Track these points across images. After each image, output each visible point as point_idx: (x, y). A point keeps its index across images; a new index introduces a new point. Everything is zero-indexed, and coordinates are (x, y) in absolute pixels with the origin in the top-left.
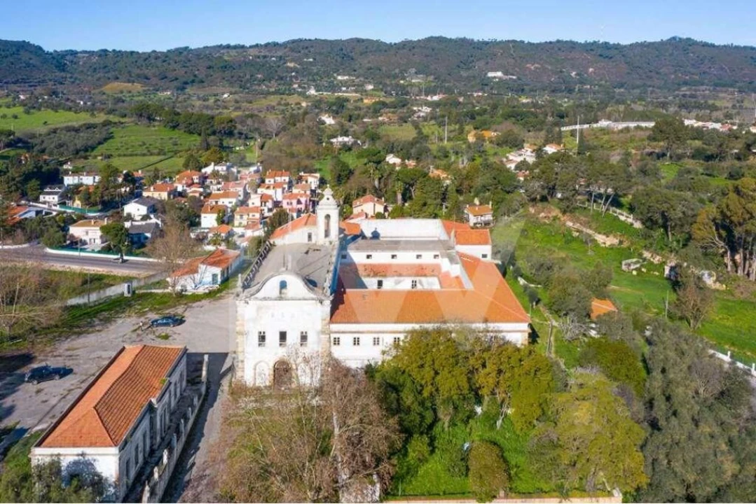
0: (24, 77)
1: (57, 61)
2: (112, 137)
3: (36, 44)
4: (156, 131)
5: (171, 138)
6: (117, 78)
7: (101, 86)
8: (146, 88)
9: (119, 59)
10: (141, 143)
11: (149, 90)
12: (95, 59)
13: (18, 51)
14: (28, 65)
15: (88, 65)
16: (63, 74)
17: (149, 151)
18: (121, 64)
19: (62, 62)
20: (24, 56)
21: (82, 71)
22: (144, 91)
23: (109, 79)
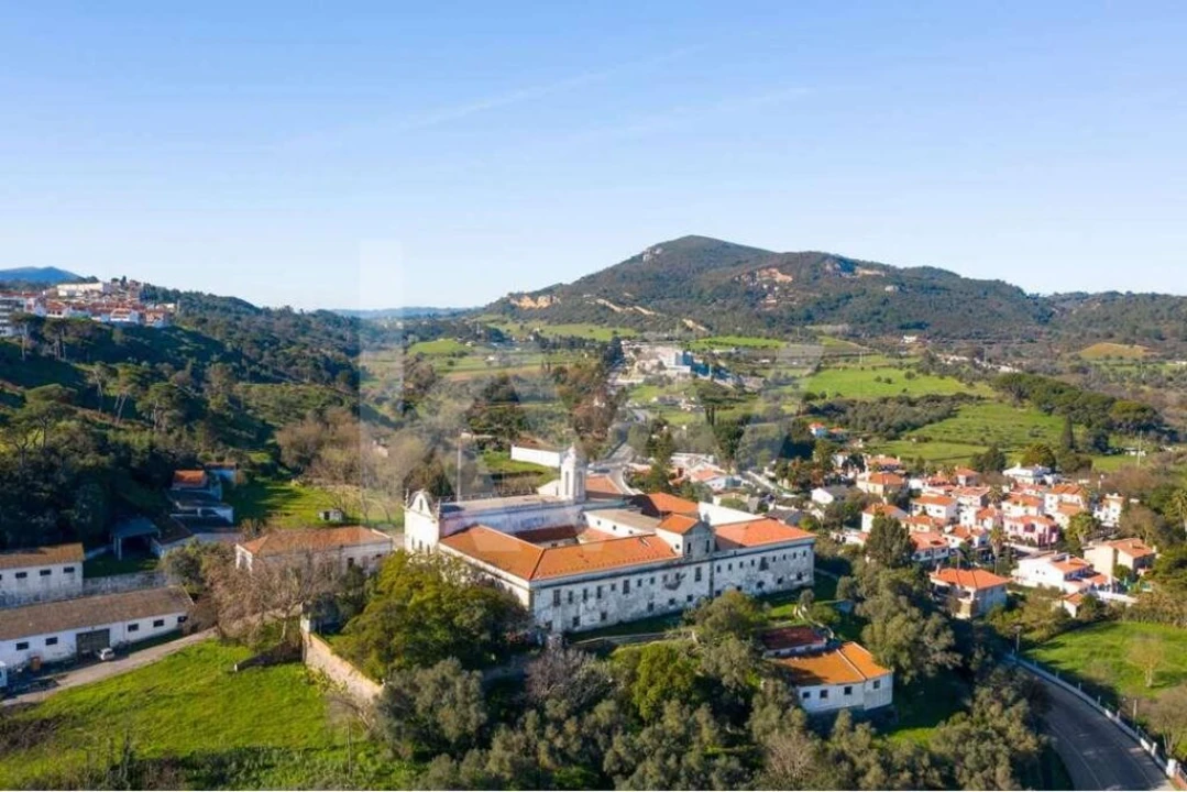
0: (982, 331)
1: (1042, 309)
2: (955, 416)
3: (1014, 284)
4: (1021, 413)
5: (1036, 426)
6: (1111, 336)
7: (1080, 348)
8: (1149, 354)
9: (1130, 306)
11: (1153, 356)
12: (1095, 306)
13: (986, 294)
14: (992, 313)
15: (1083, 316)
16: (1038, 328)
18: (1133, 315)
19: (1045, 312)
20: (992, 300)
21: (1070, 324)
22: (1146, 357)
23: (1098, 336)
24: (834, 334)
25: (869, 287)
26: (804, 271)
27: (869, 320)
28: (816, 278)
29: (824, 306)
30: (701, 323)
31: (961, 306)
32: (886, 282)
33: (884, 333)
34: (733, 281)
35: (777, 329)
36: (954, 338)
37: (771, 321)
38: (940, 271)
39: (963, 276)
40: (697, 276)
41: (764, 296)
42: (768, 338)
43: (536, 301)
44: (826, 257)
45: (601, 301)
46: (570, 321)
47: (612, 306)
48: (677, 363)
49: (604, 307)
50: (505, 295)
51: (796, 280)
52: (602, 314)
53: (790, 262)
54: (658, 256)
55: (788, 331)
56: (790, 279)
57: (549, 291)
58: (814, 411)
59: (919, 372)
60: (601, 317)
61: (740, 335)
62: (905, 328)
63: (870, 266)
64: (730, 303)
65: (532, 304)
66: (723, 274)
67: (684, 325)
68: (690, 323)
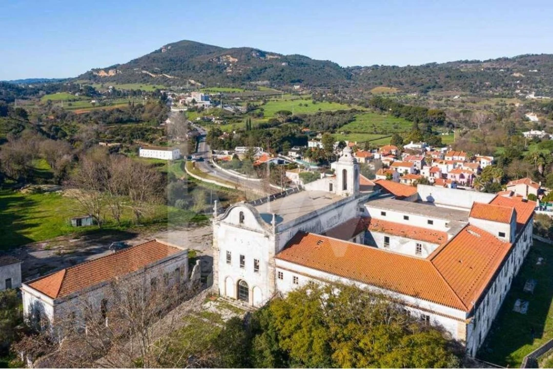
0: (325, 83)
1: (347, 73)
2: (355, 120)
3: (335, 62)
4: (385, 117)
5: (395, 123)
6: (382, 84)
7: (371, 89)
8: (399, 91)
9: (385, 71)
10: (372, 125)
11: (401, 92)
12: (370, 71)
13: (324, 66)
14: (329, 75)
15: (365, 76)
16: (348, 81)
17: (375, 131)
18: (386, 75)
19: (350, 74)
20: (327, 69)
21: (361, 80)
22: (398, 93)
23: (376, 84)
24: (264, 85)
25: (274, 63)
26: (243, 56)
27: (277, 79)
28: (249, 60)
29: (256, 73)
30: (198, 81)
31: (315, 72)
32: (282, 61)
33: (285, 85)
34: (209, 62)
35: (237, 84)
36: (315, 86)
37: (234, 80)
38: (303, 57)
39: (313, 59)
40: (191, 59)
41: (225, 68)
42: (233, 88)
43: (108, 73)
44: (252, 50)
45: (144, 72)
46: (129, 82)
47: (150, 74)
48: (202, 100)
49: (146, 75)
50: (90, 70)
51: (240, 61)
52: (146, 78)
53: (235, 52)
54: (170, 50)
55: (242, 85)
56: (236, 60)
57: (114, 67)
58: (290, 120)
59: (317, 101)
60: (145, 79)
61: (219, 87)
62: (294, 82)
63: (272, 54)
64: (209, 72)
65: (106, 74)
66: (205, 59)
67: (190, 83)
68: (193, 82)
